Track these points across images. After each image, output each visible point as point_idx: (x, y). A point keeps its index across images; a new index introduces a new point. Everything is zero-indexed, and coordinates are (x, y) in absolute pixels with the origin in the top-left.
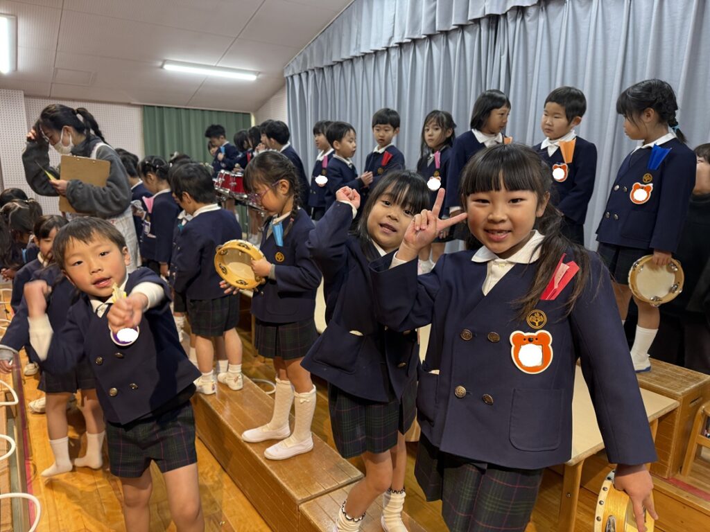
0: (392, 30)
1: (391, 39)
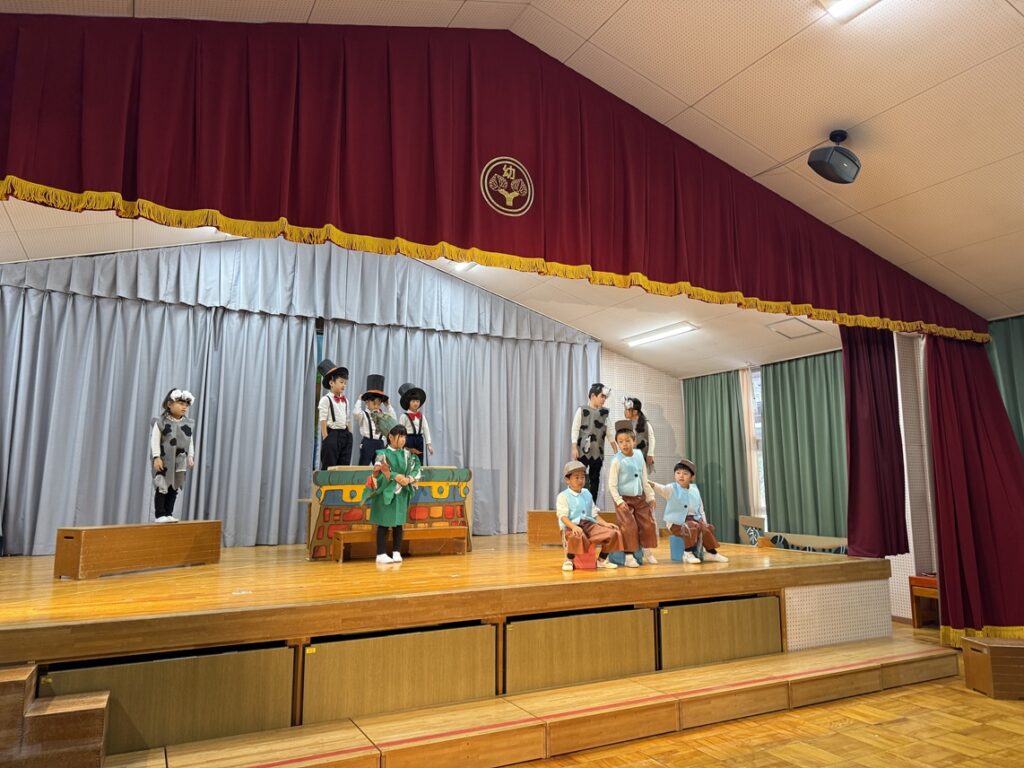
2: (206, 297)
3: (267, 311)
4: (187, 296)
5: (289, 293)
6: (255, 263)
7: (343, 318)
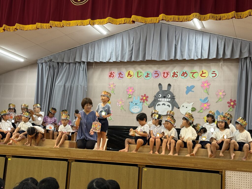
0: (110, 56)
1: (110, 59)
2: (102, 59)
3: (123, 61)
4: (97, 59)
5: (131, 52)
6: (119, 43)
7: (151, 59)
